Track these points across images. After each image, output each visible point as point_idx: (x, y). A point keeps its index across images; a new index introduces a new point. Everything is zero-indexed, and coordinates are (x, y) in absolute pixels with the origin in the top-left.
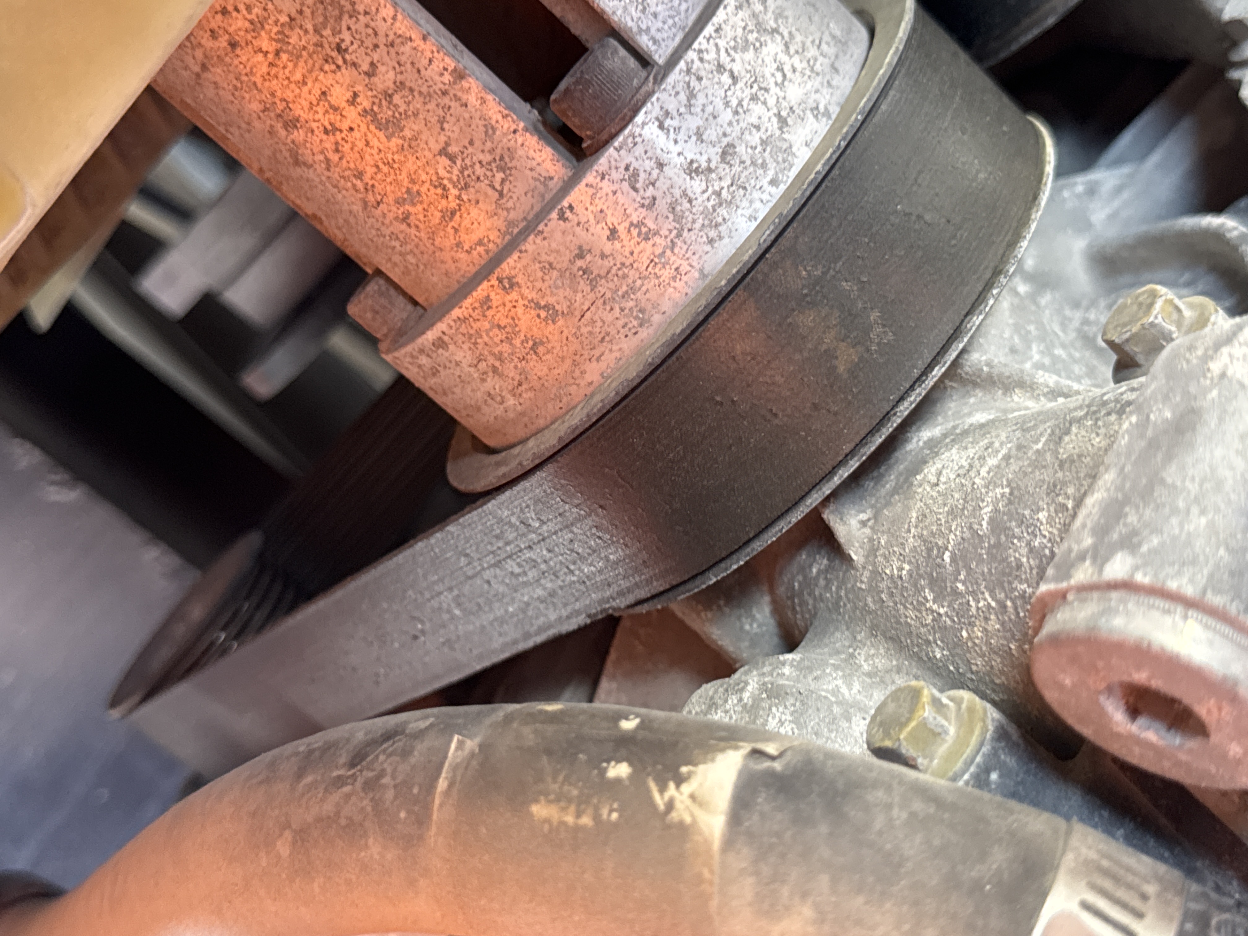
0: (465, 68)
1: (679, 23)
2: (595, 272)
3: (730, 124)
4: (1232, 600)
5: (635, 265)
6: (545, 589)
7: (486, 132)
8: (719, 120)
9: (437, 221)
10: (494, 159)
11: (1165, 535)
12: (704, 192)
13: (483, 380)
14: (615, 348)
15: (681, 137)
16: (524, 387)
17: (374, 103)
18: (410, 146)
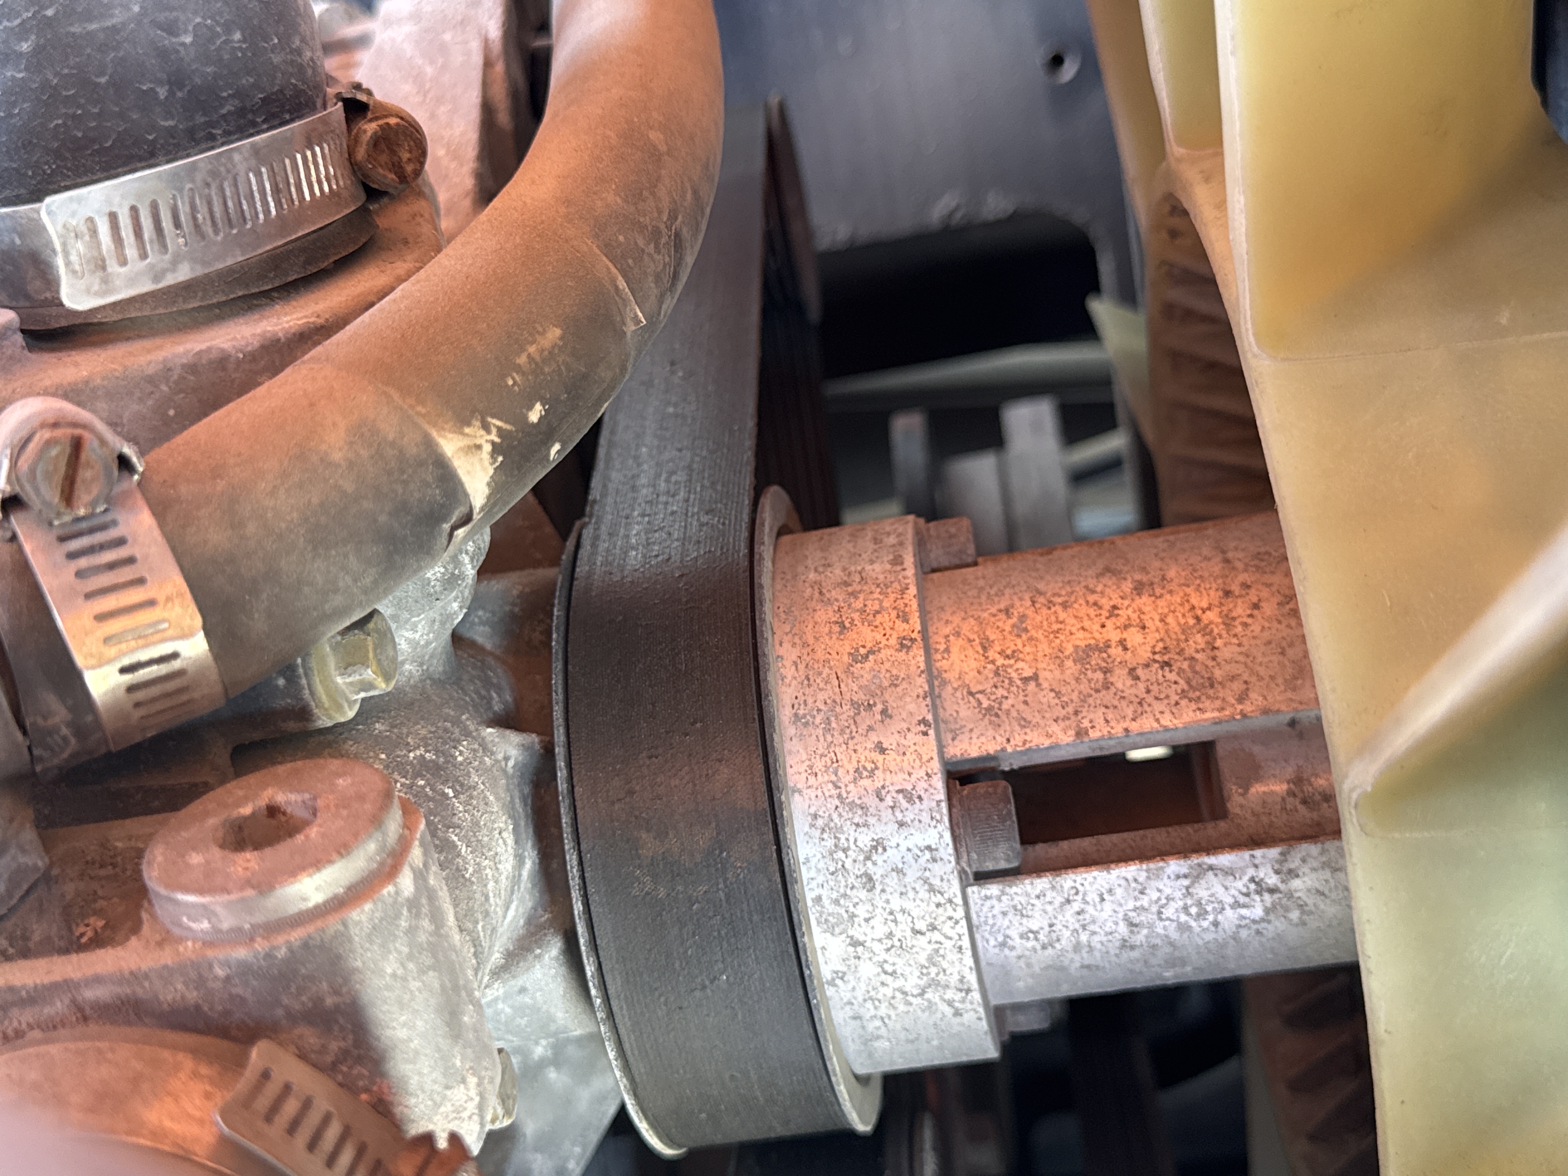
0: (1082, 742)
1: (984, 928)
2: (863, 713)
3: (888, 901)
4: (322, 940)
5: (844, 746)
6: (643, 486)
7: (1025, 720)
8: (897, 895)
9: (988, 633)
10: (1000, 709)
11: (402, 934)
12: (856, 841)
13: (844, 569)
14: (794, 682)
15: (909, 857)
16: (817, 595)
17: (1109, 657)
18: (1057, 657)
